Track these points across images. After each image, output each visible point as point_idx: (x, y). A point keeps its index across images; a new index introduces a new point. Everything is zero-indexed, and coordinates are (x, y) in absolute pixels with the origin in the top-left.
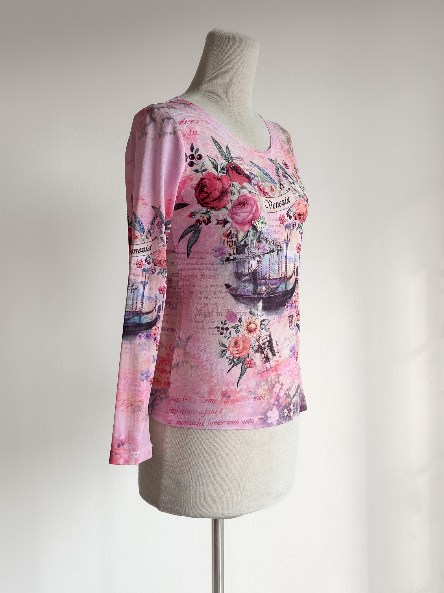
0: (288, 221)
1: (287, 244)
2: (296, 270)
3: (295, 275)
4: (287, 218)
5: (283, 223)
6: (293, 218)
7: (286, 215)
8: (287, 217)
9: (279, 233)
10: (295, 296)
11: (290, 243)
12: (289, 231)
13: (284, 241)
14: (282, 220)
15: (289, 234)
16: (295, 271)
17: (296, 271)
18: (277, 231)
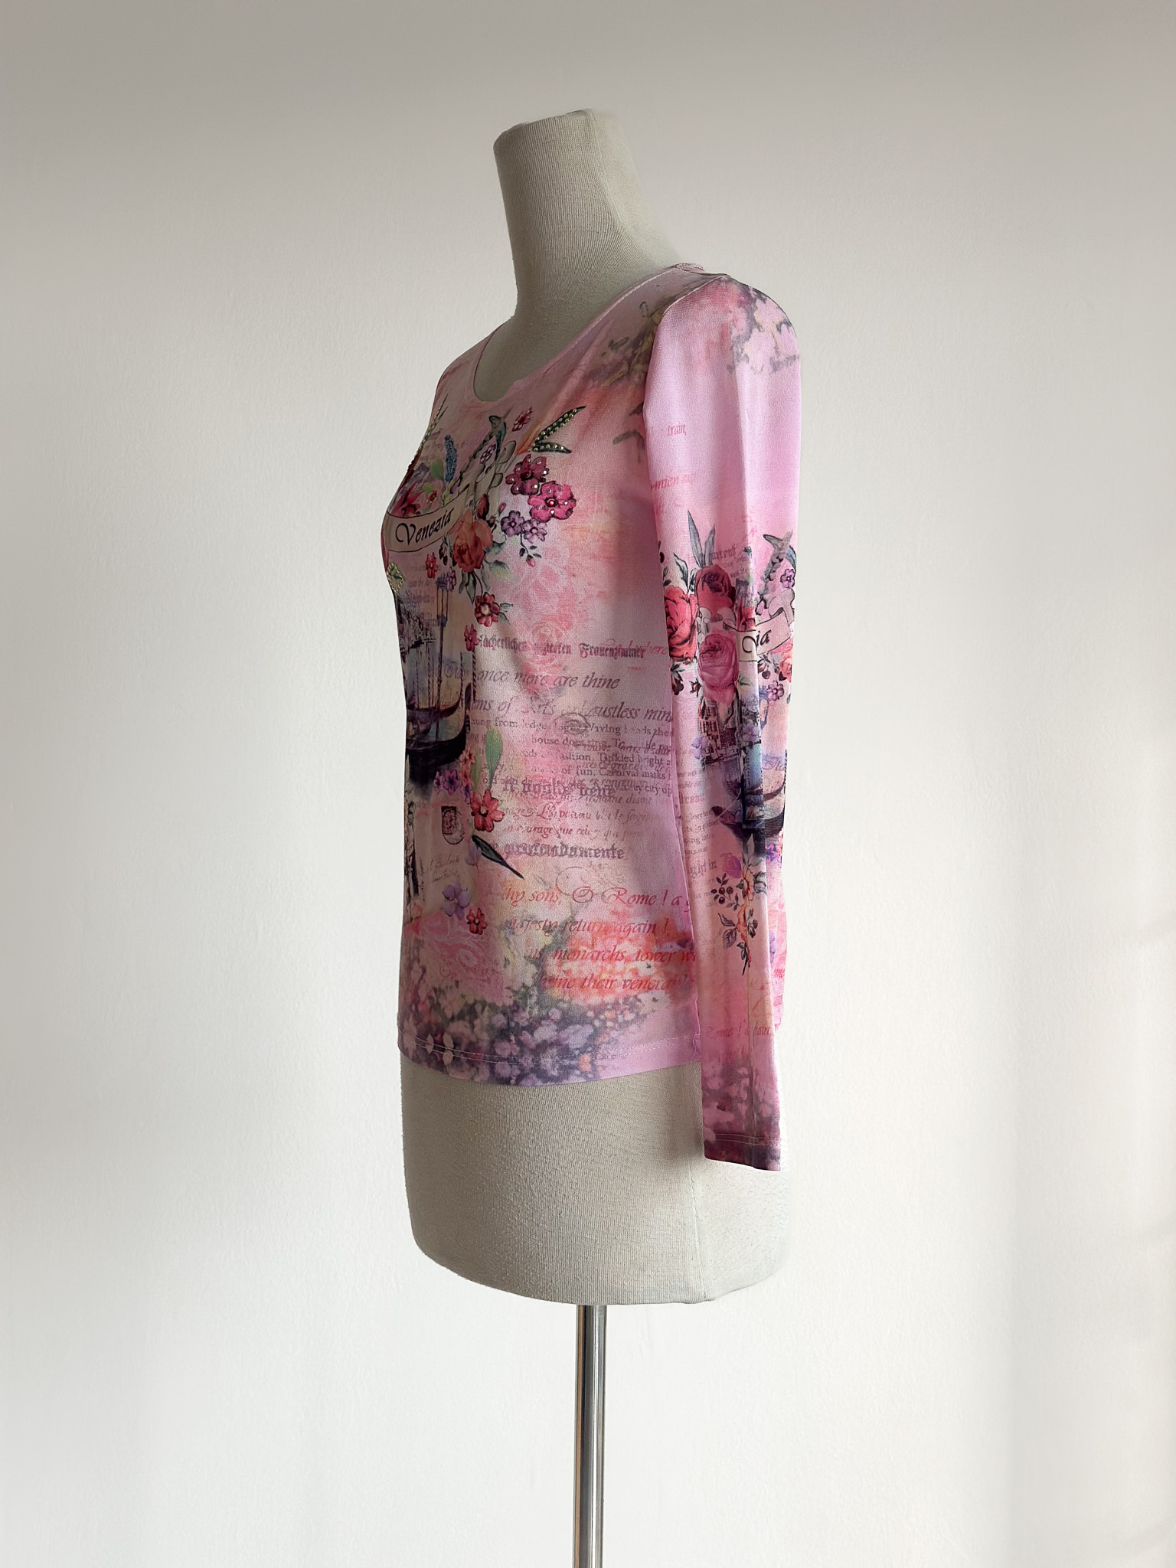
0: (444, 569)
1: (443, 625)
2: (464, 693)
3: (464, 705)
4: (439, 562)
5: (431, 576)
6: (450, 561)
7: (437, 556)
8: (441, 558)
9: (427, 599)
10: (466, 760)
11: (447, 622)
12: (445, 593)
13: (436, 618)
14: (431, 568)
15: (444, 602)
16: (464, 697)
17: (466, 696)
18: (423, 594)
